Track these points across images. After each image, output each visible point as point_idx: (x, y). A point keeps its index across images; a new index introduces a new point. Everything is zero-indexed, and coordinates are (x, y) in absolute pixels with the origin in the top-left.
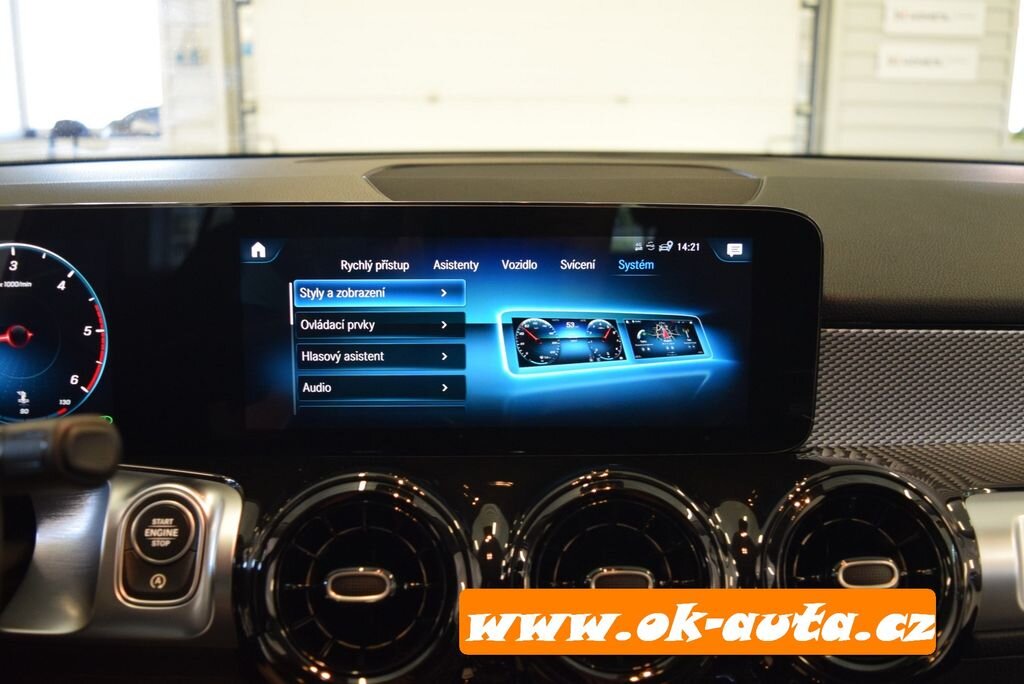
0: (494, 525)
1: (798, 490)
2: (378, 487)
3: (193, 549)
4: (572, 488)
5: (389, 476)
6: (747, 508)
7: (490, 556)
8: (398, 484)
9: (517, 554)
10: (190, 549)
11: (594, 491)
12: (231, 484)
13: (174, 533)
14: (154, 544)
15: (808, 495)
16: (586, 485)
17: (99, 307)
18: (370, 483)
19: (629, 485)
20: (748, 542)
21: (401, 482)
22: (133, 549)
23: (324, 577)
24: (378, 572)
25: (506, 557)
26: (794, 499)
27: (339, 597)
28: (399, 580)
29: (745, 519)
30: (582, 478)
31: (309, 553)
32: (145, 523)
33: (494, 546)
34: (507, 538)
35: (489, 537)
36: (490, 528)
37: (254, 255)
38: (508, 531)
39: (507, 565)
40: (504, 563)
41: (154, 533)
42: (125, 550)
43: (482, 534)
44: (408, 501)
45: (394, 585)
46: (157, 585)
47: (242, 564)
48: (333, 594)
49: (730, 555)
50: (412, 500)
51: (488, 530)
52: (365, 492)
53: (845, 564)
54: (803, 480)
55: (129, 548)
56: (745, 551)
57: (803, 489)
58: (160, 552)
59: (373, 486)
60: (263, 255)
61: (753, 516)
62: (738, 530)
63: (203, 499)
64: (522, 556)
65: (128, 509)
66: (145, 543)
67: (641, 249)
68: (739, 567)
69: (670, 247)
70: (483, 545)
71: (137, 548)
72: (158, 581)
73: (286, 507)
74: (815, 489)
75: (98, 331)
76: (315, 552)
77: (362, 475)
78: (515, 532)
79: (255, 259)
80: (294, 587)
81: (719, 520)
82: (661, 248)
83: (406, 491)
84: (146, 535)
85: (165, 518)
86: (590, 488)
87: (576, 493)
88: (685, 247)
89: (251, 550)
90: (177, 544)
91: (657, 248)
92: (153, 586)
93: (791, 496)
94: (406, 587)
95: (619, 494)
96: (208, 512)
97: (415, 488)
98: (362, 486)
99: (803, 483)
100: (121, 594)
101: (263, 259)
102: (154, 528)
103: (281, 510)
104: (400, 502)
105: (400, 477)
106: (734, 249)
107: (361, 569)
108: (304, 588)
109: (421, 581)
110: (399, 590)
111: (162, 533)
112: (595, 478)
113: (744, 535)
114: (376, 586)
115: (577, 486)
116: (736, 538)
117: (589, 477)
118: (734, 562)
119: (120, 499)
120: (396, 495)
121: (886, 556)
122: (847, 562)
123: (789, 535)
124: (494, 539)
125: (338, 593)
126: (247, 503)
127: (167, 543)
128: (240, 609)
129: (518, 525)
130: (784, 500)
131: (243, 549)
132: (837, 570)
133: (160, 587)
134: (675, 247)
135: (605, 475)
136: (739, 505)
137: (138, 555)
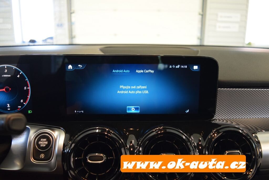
0: (133, 141)
1: (214, 132)
2: (101, 131)
3: (52, 147)
4: (153, 132)
5: (104, 128)
6: (201, 136)
7: (132, 149)
8: (106, 130)
9: (139, 148)
10: (51, 147)
11: (159, 132)
12: (62, 129)
13: (47, 143)
14: (41, 146)
15: (216, 134)
16: (157, 131)
17: (28, 82)
18: (99, 130)
19: (168, 130)
20: (201, 145)
21: (107, 130)
22: (36, 147)
23: (87, 156)
24: (102, 155)
25: (136, 150)
26: (213, 135)
27: (91, 162)
28: (107, 157)
29: (200, 139)
30: (156, 129)
31: (82, 149)
32: (39, 140)
33: (133, 146)
34: (137, 145)
35: (132, 144)
36: (132, 142)
37: (69, 68)
38: (136, 143)
39: (136, 152)
40: (135, 151)
41: (41, 143)
42: (33, 148)
43: (130, 143)
44: (109, 135)
45: (106, 158)
46: (42, 157)
47: (65, 151)
48: (89, 161)
49: (196, 148)
50: (110, 134)
51: (131, 142)
52: (98, 132)
53: (227, 152)
54: (214, 130)
55: (34, 147)
56: (200, 148)
57: (215, 132)
58: (43, 148)
59: (100, 131)
60: (71, 68)
61: (202, 138)
62: (198, 142)
63: (54, 134)
64: (141, 149)
65: (34, 136)
66: (39, 145)
67: (171, 67)
68: (199, 152)
69: (179, 67)
70: (130, 146)
71: (37, 147)
72: (42, 156)
73: (77, 135)
74: (218, 132)
75: (28, 88)
76: (84, 149)
77: (97, 128)
78: (139, 143)
79: (69, 69)
80: (78, 158)
81: (193, 139)
82: (176, 67)
83: (109, 132)
84: (39, 143)
85: (44, 139)
86: (158, 132)
87: (154, 133)
88: (183, 67)
89: (67, 147)
90: (47, 146)
91: (175, 67)
92: (41, 157)
93: (212, 134)
94: (109, 158)
95: (166, 133)
96: (56, 137)
97: (111, 131)
98: (97, 131)
99: (215, 131)
100: (32, 160)
101: (71, 69)
102: (41, 142)
103: (76, 136)
104: (107, 135)
105: (107, 128)
106: (196, 67)
107: (97, 154)
108: (81, 159)
109: (113, 157)
110: (107, 159)
111: (43, 143)
112: (159, 129)
113: (200, 143)
114: (101, 158)
115: (154, 131)
116: (198, 144)
117: (158, 129)
118: (198, 151)
119: (33, 133)
120: (106, 133)
121: (237, 150)
122: (228, 151)
123: (212, 144)
124: (133, 145)
125: (90, 161)
126: (66, 134)
127: (45, 145)
128: (64, 163)
129: (140, 141)
130: (210, 135)
131: (65, 147)
132: (225, 154)
133: (43, 157)
134: (180, 67)
135: (162, 128)
136: (198, 135)
137: (37, 149)
